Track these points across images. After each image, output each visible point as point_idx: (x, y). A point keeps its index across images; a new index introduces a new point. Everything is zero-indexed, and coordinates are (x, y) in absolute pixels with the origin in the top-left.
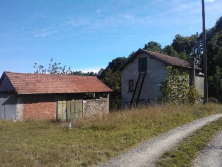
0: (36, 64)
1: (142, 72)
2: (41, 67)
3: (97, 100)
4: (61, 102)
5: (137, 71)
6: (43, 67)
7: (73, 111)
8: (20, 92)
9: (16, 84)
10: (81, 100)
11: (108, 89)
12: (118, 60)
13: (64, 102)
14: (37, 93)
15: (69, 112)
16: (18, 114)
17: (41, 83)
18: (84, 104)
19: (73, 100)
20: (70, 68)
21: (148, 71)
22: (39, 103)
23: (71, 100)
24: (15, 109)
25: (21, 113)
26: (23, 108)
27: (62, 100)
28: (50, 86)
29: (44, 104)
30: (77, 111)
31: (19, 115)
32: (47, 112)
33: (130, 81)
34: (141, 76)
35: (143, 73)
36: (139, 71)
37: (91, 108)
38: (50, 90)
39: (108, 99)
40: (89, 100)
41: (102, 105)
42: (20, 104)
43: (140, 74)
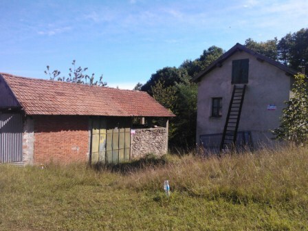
0: (48, 67)
1: (238, 85)
2: (57, 73)
3: (151, 129)
4: (97, 131)
5: (229, 82)
6: (59, 73)
7: (116, 147)
8: (30, 110)
9: (23, 96)
10: (128, 130)
11: (168, 113)
12: (165, 70)
13: (103, 131)
14: (59, 113)
15: (109, 148)
16: (24, 150)
17: (64, 97)
18: (132, 136)
19: (116, 128)
20: (101, 78)
21: (250, 83)
22: (62, 132)
23: (113, 127)
24: (21, 140)
25: (31, 148)
26: (33, 140)
27: (99, 128)
28: (79, 103)
29: (69, 133)
30: (122, 146)
31: (27, 152)
32: (74, 149)
33: (214, 99)
34: (236, 91)
35: (241, 85)
36: (232, 83)
37: (143, 142)
38: (81, 110)
39: (167, 128)
40: (139, 130)
41: (159, 138)
42: (29, 132)
43: (235, 88)
